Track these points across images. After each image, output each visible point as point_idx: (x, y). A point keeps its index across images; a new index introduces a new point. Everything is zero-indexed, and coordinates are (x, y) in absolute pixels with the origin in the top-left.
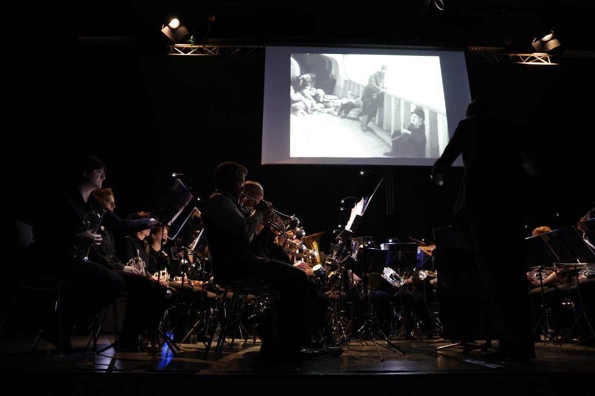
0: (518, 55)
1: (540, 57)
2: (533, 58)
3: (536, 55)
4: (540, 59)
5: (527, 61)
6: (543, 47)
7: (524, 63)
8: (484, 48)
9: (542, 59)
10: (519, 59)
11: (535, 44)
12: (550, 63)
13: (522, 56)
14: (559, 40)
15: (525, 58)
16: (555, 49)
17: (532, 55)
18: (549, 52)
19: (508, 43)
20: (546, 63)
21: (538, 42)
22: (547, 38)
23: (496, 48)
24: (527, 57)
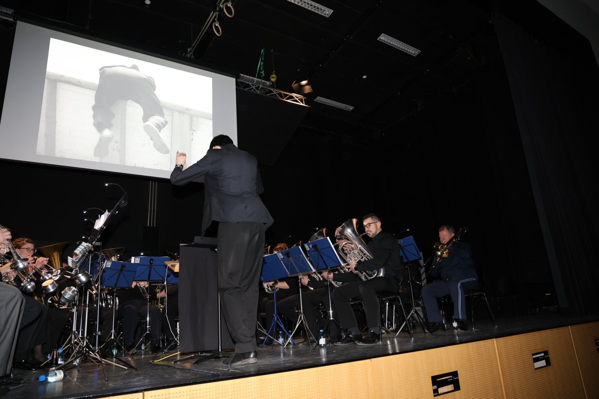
0: (281, 92)
1: (297, 97)
2: (291, 97)
3: (294, 95)
4: (297, 99)
6: (300, 90)
7: (284, 100)
9: (299, 99)
10: (280, 96)
11: (295, 86)
12: (304, 105)
13: (283, 94)
14: (312, 87)
15: (286, 95)
16: (309, 93)
17: (292, 95)
19: (274, 80)
20: (301, 104)
21: (297, 85)
22: (304, 82)
23: (264, 81)
24: (288, 95)
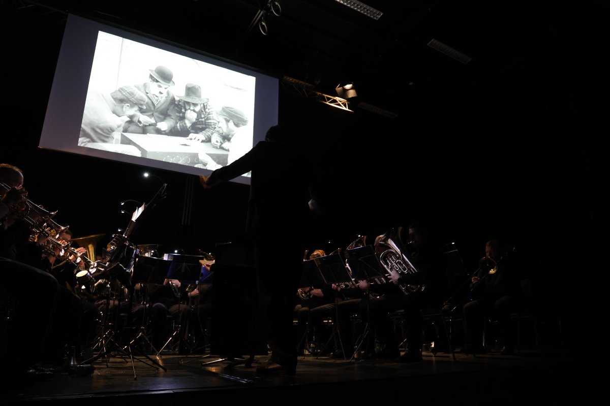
0: (324, 95)
1: (340, 101)
2: (334, 101)
3: (337, 99)
4: (340, 103)
5: (329, 103)
6: (344, 94)
7: (327, 103)
8: (297, 81)
9: (342, 104)
10: (324, 99)
11: (338, 89)
12: (347, 109)
13: (327, 97)
15: (329, 99)
16: (353, 98)
17: (335, 98)
18: (348, 100)
19: (318, 82)
20: (344, 108)
21: (341, 88)
22: (348, 86)
23: (307, 84)
24: (331, 99)
